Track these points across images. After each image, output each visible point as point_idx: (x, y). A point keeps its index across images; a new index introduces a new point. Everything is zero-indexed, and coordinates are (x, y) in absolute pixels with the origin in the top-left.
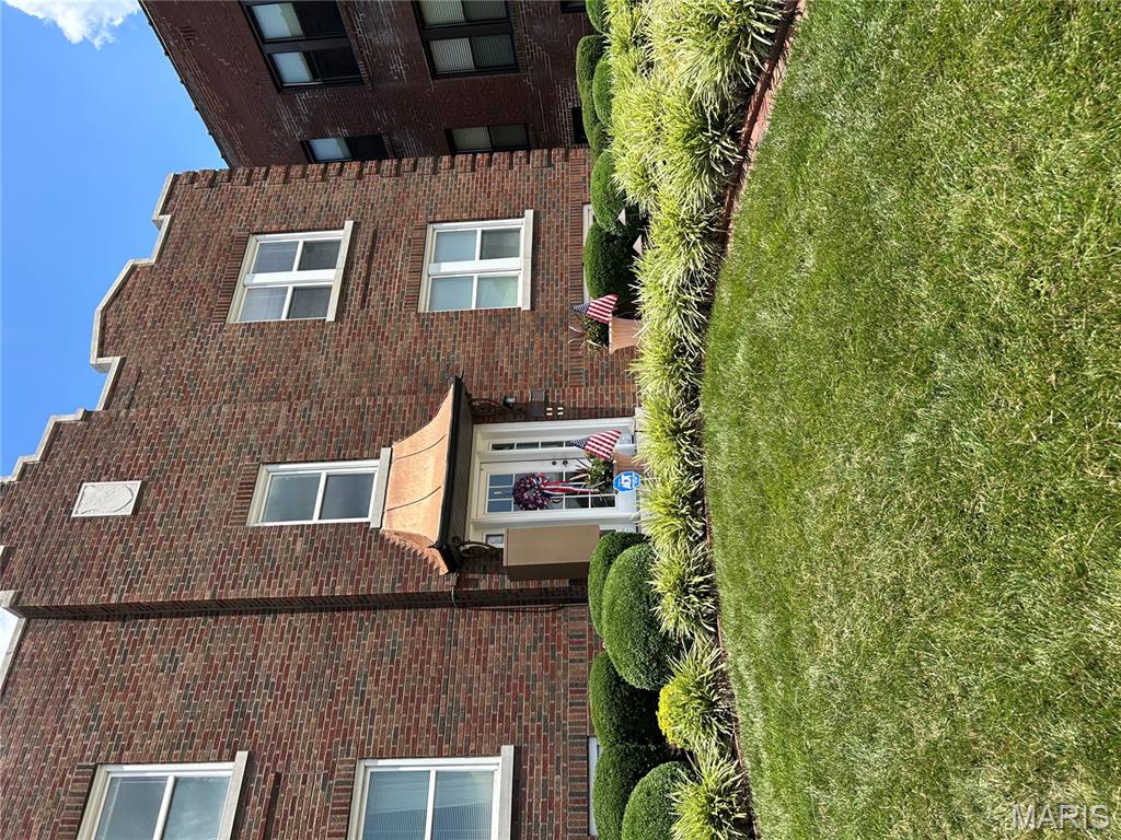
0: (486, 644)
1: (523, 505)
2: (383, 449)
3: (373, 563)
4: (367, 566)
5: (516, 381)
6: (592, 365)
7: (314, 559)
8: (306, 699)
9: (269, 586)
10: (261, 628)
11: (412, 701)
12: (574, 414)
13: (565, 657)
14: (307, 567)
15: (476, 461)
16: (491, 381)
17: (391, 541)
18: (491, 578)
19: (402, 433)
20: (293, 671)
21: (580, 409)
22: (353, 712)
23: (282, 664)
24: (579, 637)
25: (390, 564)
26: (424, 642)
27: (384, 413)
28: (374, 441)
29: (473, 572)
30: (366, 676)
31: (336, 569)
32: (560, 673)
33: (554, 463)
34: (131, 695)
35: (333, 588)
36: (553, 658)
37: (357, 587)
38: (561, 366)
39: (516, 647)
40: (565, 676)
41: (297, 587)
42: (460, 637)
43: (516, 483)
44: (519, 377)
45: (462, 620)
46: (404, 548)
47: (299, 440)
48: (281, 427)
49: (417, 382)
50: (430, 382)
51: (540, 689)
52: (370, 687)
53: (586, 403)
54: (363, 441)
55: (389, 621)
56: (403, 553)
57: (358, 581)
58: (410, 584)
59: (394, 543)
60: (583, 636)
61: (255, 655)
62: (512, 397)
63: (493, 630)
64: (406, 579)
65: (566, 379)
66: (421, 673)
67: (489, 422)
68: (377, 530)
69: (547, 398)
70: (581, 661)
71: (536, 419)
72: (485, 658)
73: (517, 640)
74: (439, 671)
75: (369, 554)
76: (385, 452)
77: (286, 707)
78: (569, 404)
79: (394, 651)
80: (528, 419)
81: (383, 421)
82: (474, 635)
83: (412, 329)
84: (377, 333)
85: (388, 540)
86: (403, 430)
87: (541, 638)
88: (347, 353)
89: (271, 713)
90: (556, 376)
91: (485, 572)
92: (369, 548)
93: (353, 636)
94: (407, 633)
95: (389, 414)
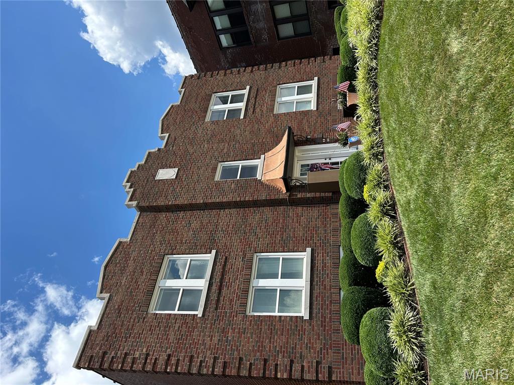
0: (300, 217)
3: (259, 190)
4: (257, 191)
7: (238, 190)
8: (236, 234)
9: (223, 198)
10: (219, 214)
11: (273, 234)
12: (333, 141)
13: (330, 221)
14: (236, 192)
15: (296, 159)
18: (302, 194)
20: (231, 226)
21: (336, 139)
22: (252, 238)
23: (227, 224)
24: (335, 214)
25: (265, 190)
26: (277, 217)
27: (262, 144)
28: (258, 153)
29: (295, 192)
30: (257, 227)
31: (246, 193)
32: (328, 226)
33: (326, 159)
34: (175, 234)
35: (245, 198)
36: (326, 221)
37: (253, 198)
39: (312, 218)
40: (330, 227)
41: (233, 198)
42: (291, 215)
43: (311, 166)
45: (291, 210)
46: (270, 185)
47: (232, 154)
48: (225, 150)
51: (321, 231)
52: (258, 230)
54: (255, 153)
55: (265, 211)
56: (270, 187)
57: (254, 196)
59: (266, 184)
61: (217, 222)
62: (309, 136)
63: (303, 213)
64: (271, 195)
66: (276, 226)
67: (300, 145)
68: (260, 180)
69: (323, 136)
70: (336, 222)
71: (319, 143)
72: (300, 221)
73: (312, 216)
74: (283, 226)
75: (257, 188)
76: (262, 156)
77: (229, 237)
78: (332, 137)
79: (266, 220)
80: (315, 143)
81: (261, 147)
82: (296, 214)
83: (272, 119)
84: (259, 122)
85: (264, 183)
86: (269, 149)
87: (321, 215)
88: (248, 128)
89: (223, 239)
91: (300, 192)
92: (258, 186)
93: (252, 215)
94: (271, 214)
95: (264, 144)
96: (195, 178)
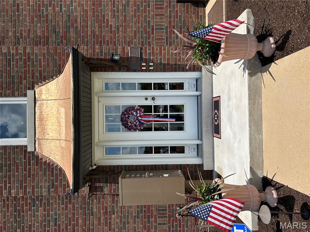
0: (110, 215)
2: (28, 91)
3: (33, 175)
4: (29, 177)
5: (118, 33)
6: (170, 22)
12: (161, 68)
13: (156, 222)
15: (95, 99)
16: (101, 31)
17: (44, 160)
18: (111, 186)
19: (41, 78)
21: (164, 64)
24: (163, 210)
25: (45, 175)
26: (74, 214)
27: (25, 60)
28: (21, 83)
29: (99, 182)
31: (10, 179)
32: (153, 230)
33: (146, 99)
36: (149, 222)
37: (25, 191)
38: (149, 21)
39: (128, 217)
42: (95, 210)
43: (123, 112)
44: (120, 29)
45: (95, 201)
46: (52, 165)
49: (48, 29)
50: (57, 30)
53: (168, 59)
55: (51, 201)
56: (53, 169)
57: (26, 187)
58: (60, 189)
59: (46, 161)
60: (165, 210)
62: (117, 55)
63: (113, 207)
64: (57, 186)
65: (153, 33)
67: (101, 71)
68: (33, 153)
69: (141, 54)
70: (164, 224)
71: (135, 71)
72: (110, 223)
73: (128, 212)
74: (84, 230)
75: (30, 169)
78: (157, 60)
79: (56, 219)
80: (128, 70)
81: (25, 67)
82: (103, 209)
85: (41, 159)
86: (41, 76)
87: (141, 211)
90: (145, 29)
91: (107, 182)
92: (30, 165)
93: (30, 210)
94: (63, 209)
95: (29, 61)
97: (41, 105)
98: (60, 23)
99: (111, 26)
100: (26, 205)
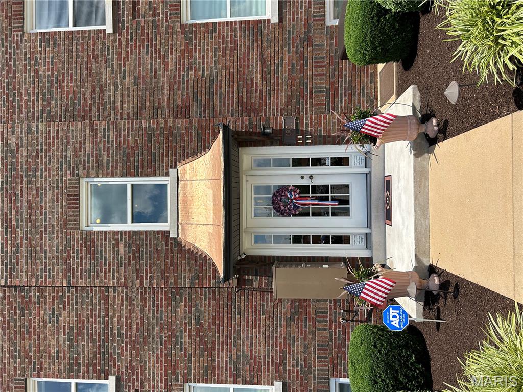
0: (260, 315)
1: (281, 212)
2: (170, 170)
3: (176, 264)
4: (172, 266)
5: (269, 99)
6: (333, 83)
7: (134, 259)
8: (146, 345)
10: (107, 296)
11: (214, 350)
12: (320, 141)
13: (314, 327)
14: (130, 265)
15: (243, 178)
16: (249, 98)
17: (187, 248)
18: (261, 280)
19: (184, 155)
20: (134, 327)
21: (325, 137)
22: (177, 355)
23: (126, 322)
24: (323, 313)
25: (188, 264)
26: (218, 312)
27: (167, 135)
28: (163, 161)
29: (248, 274)
30: (182, 332)
31: (151, 267)
32: (310, 336)
33: (302, 177)
36: (306, 326)
37: (167, 281)
38: (306, 83)
39: (280, 318)
40: (314, 339)
41: (126, 279)
42: (242, 309)
43: (274, 194)
44: (272, 94)
45: (242, 298)
46: (197, 253)
47: (105, 158)
48: (88, 146)
49: (189, 97)
50: (199, 98)
51: (298, 347)
52: (185, 339)
53: (330, 130)
54: (154, 161)
55: (193, 296)
56: (197, 257)
57: (168, 277)
58: (204, 281)
59: (190, 249)
60: (326, 313)
61: (107, 315)
62: (268, 127)
63: (263, 305)
64: (201, 277)
65: (311, 98)
66: (218, 332)
67: (251, 146)
68: (176, 239)
69: (297, 124)
70: (325, 329)
71: (289, 145)
72: (260, 324)
73: (281, 313)
74: (230, 332)
75: (172, 257)
76: (172, 172)
77: (134, 350)
78: (316, 131)
79: (198, 317)
80: (282, 144)
81: (167, 143)
82: (251, 308)
83: (179, 43)
84: (152, 48)
85: (185, 246)
86: (184, 152)
87: (297, 312)
88: (129, 67)
89: (125, 353)
90: (302, 93)
91: (257, 275)
92: (172, 252)
93: (170, 305)
94: (206, 305)
95: (171, 136)
96: (38, 217)
97: (185, 186)
98: (203, 90)
99: (261, 90)
100: (166, 300)
